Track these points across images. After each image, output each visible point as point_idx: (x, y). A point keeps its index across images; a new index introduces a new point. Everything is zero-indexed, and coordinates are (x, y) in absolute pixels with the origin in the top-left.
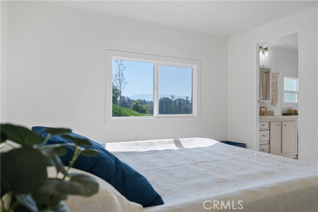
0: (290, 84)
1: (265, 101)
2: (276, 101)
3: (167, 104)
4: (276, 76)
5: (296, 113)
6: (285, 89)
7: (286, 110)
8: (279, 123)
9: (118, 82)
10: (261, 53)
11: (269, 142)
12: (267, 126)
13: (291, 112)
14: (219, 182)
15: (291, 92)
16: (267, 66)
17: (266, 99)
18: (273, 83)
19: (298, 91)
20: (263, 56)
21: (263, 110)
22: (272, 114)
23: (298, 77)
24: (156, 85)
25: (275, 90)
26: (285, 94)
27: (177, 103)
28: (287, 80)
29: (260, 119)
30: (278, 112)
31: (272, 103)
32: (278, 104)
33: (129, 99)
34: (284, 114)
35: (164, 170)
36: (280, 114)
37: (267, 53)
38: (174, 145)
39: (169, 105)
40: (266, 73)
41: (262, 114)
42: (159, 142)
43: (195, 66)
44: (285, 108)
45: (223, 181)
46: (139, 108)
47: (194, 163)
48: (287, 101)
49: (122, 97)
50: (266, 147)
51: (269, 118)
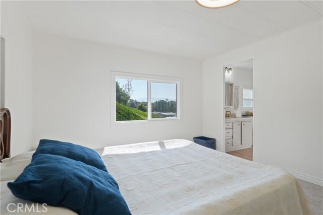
0: (247, 94)
1: (229, 107)
2: (238, 107)
3: (163, 106)
4: (237, 88)
5: (251, 115)
6: (244, 98)
8: (240, 123)
9: (127, 90)
10: (227, 72)
11: (233, 137)
12: (231, 126)
13: (248, 115)
15: (248, 100)
16: (231, 81)
17: (231, 105)
18: (235, 93)
19: (253, 98)
20: (228, 74)
21: (228, 113)
22: (234, 116)
23: (252, 89)
24: (149, 97)
25: (237, 99)
26: (244, 102)
27: (170, 104)
28: (245, 91)
29: (226, 120)
30: (239, 114)
31: (235, 107)
32: (239, 109)
33: (136, 101)
34: (243, 116)
35: (145, 175)
36: (240, 116)
37: (231, 72)
38: (159, 146)
39: (164, 105)
40: (231, 85)
41: (227, 116)
42: (148, 144)
43: (179, 83)
44: (244, 111)
45: (191, 189)
46: (142, 107)
47: (171, 167)
48: (246, 106)
49: (131, 100)
50: (230, 141)
51: (232, 120)
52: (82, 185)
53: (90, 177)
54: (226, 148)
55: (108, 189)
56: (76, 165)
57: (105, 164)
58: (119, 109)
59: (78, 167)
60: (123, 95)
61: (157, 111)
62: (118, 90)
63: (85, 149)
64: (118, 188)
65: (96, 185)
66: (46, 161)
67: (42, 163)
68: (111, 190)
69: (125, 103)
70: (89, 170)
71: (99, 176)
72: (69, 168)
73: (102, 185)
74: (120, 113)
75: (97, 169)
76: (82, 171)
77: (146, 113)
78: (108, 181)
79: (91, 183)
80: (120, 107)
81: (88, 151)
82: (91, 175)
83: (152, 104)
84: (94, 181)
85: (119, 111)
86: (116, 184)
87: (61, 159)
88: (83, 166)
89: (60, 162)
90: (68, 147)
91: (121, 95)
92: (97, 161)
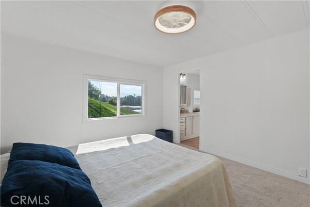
0: (197, 94)
1: (184, 105)
2: (190, 104)
4: (190, 90)
6: (194, 97)
7: (195, 109)
8: (191, 118)
10: (181, 77)
11: (185, 129)
12: (184, 120)
13: (197, 110)
14: (146, 180)
15: (198, 99)
16: (185, 85)
17: (185, 103)
19: (200, 98)
20: (183, 79)
21: (182, 109)
22: (187, 112)
25: (189, 98)
26: (194, 100)
28: (195, 92)
29: (180, 116)
30: (191, 110)
31: (188, 105)
32: (191, 106)
33: (107, 97)
34: (194, 111)
35: (113, 169)
36: (192, 112)
37: (185, 77)
39: (133, 100)
40: (185, 87)
41: (182, 112)
42: (117, 140)
43: (144, 85)
45: (149, 178)
46: (113, 102)
47: (135, 160)
48: (195, 104)
49: (102, 95)
50: (184, 132)
51: (185, 115)
52: (60, 186)
53: (66, 178)
54: (180, 138)
55: (82, 186)
56: (53, 168)
57: (79, 161)
58: (91, 103)
59: (55, 171)
60: (94, 91)
61: (125, 105)
62: (90, 86)
63: (60, 149)
64: (90, 183)
65: (71, 185)
66: (25, 168)
67: (22, 170)
68: (84, 186)
69: (97, 97)
70: (64, 171)
71: (73, 176)
72: (47, 173)
73: (76, 183)
74: (91, 107)
75: (71, 168)
76: (59, 174)
77: (115, 107)
78: (82, 179)
79: (67, 184)
80: (92, 102)
81: (62, 152)
82: (67, 175)
83: (121, 99)
84: (69, 181)
85: (91, 106)
86: (89, 180)
87: (39, 165)
88: (59, 168)
89: (38, 168)
90: (43, 150)
91: (92, 90)
92: (71, 160)
